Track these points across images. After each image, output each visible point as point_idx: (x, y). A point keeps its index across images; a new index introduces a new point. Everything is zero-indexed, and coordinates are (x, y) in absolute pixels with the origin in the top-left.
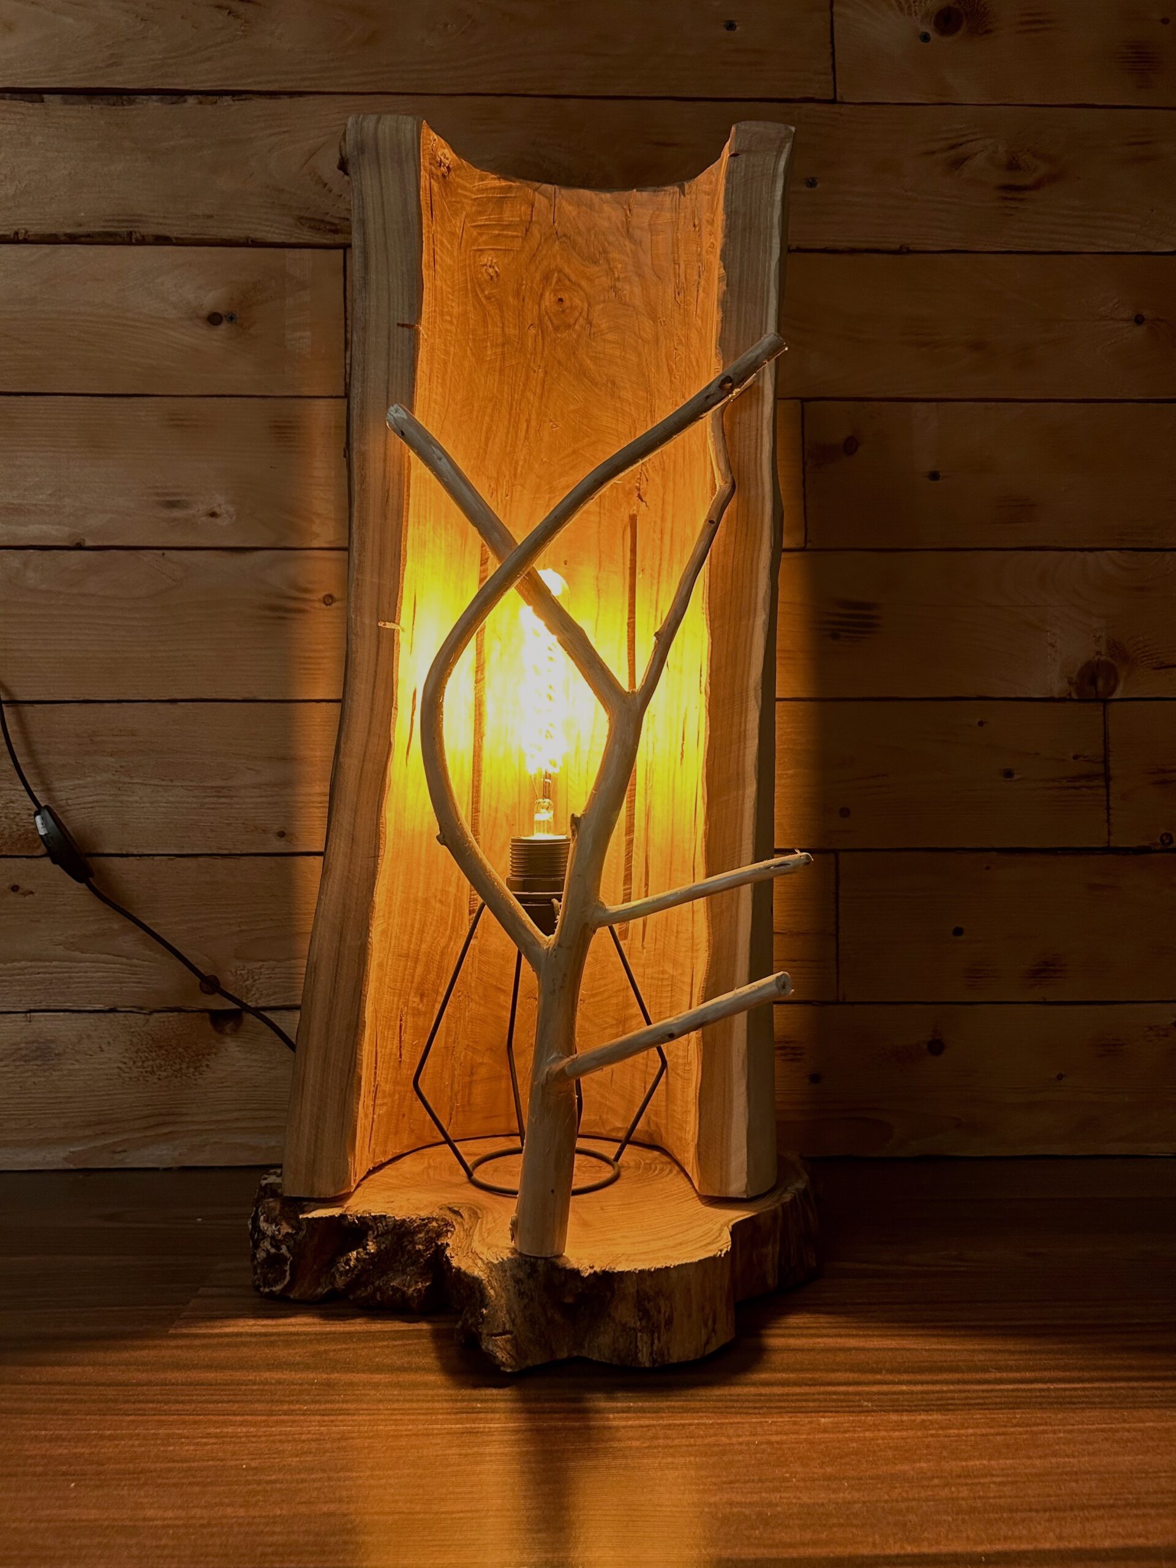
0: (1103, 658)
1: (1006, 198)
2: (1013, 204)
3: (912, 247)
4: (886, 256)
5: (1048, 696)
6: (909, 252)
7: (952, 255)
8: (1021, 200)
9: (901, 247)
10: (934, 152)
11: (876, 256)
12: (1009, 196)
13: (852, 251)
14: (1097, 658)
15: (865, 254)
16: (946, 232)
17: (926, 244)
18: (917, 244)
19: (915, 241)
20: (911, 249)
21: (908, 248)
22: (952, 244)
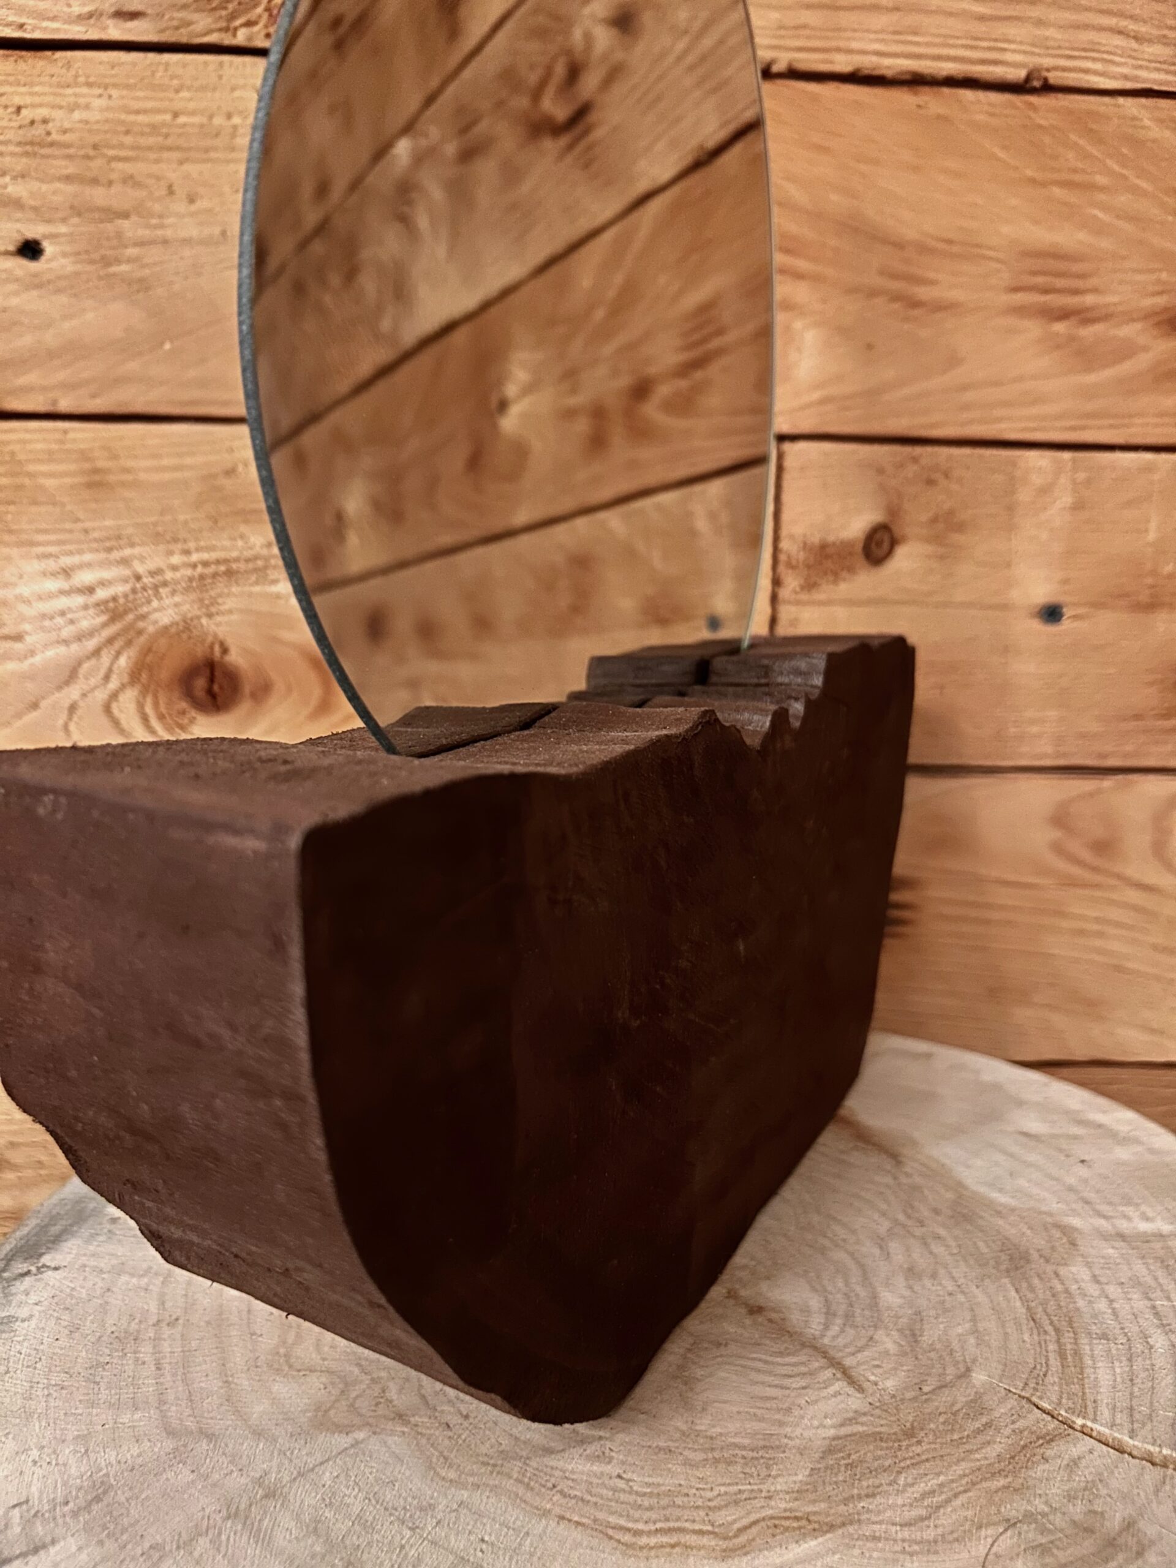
3: (1054, 78)
4: (994, 97)
6: (1048, 88)
7: (1143, 101)
9: (1028, 79)
11: (968, 95)
13: (916, 81)
15: (946, 91)
16: (1134, 44)
17: (1086, 71)
18: (1064, 69)
19: (1063, 62)
20: (1052, 81)
21: (1046, 80)
22: (1144, 74)
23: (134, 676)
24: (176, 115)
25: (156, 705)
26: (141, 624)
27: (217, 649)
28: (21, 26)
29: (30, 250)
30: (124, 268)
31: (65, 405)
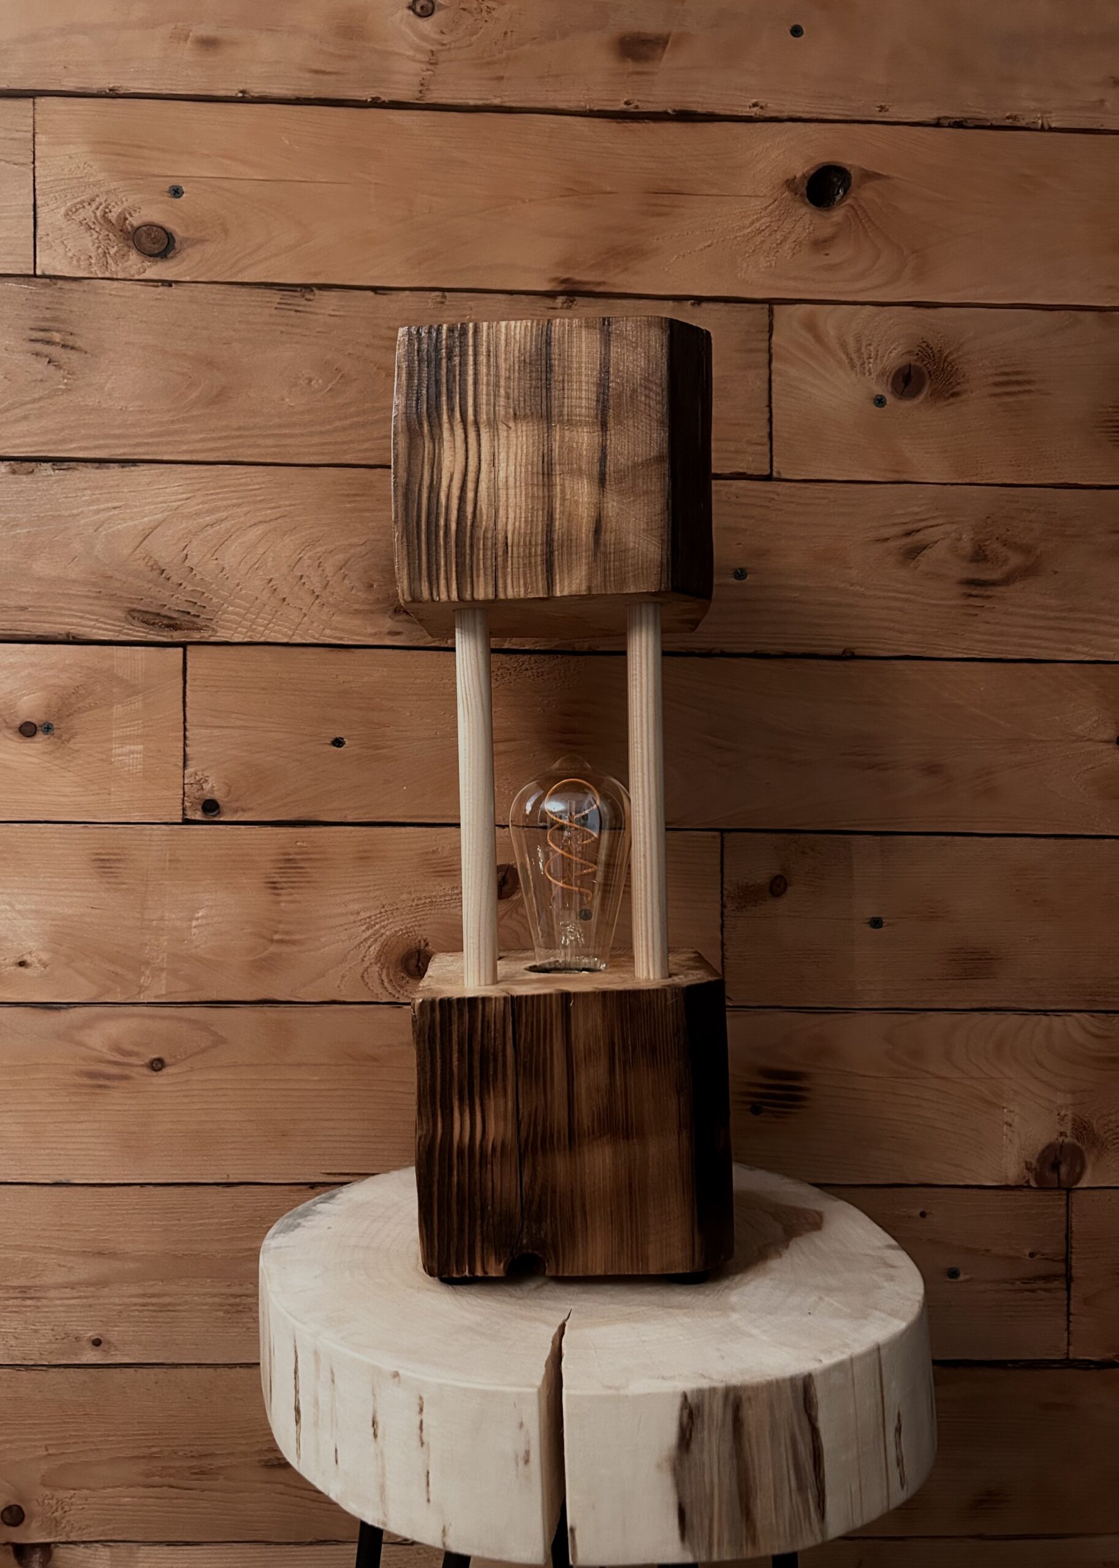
0: (1067, 1140)
1: (971, 596)
2: (978, 602)
3: (857, 652)
4: (826, 662)
5: (1003, 1184)
6: (853, 657)
7: (905, 662)
8: (989, 597)
9: (844, 652)
10: (887, 540)
11: (815, 662)
12: (974, 592)
13: (787, 656)
14: (1061, 1139)
15: (802, 660)
16: (899, 635)
17: (875, 648)
18: (863, 648)
19: (862, 645)
20: (856, 654)
21: (853, 653)
22: (905, 649)
23: (378, 958)
24: (416, 679)
25: (388, 975)
26: (383, 931)
27: (423, 943)
28: (341, 639)
29: (338, 742)
30: (385, 750)
31: (350, 819)
